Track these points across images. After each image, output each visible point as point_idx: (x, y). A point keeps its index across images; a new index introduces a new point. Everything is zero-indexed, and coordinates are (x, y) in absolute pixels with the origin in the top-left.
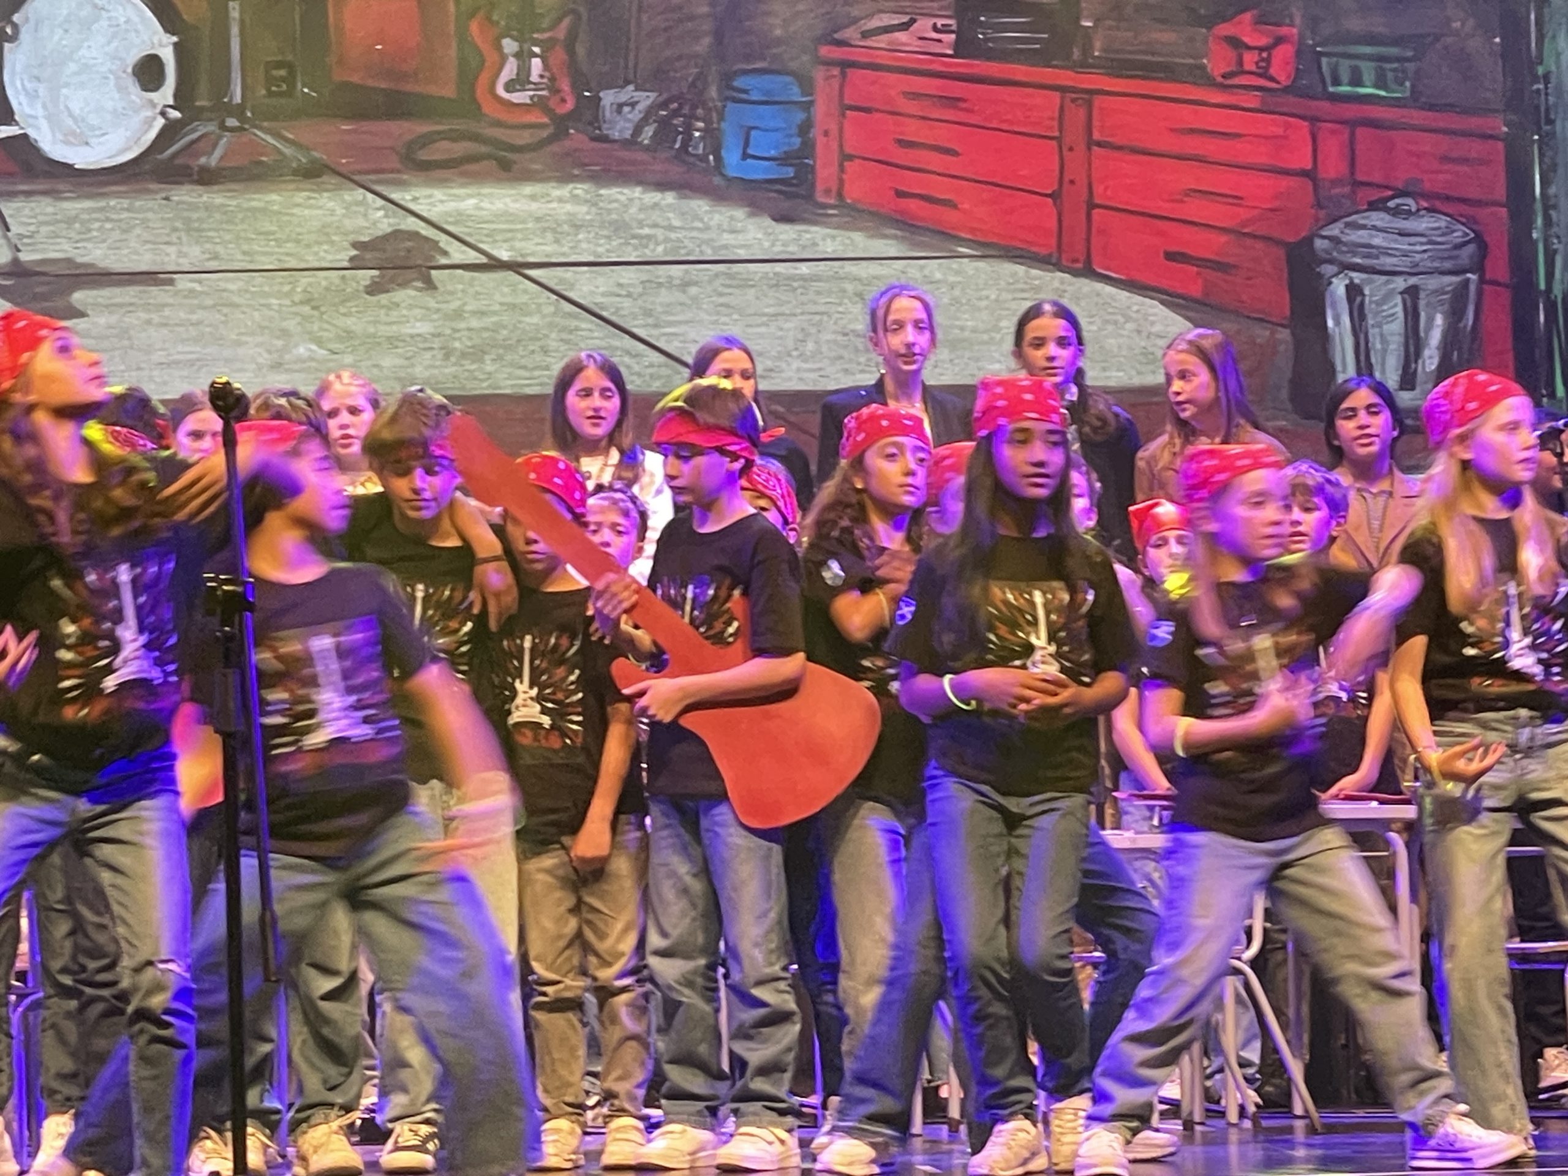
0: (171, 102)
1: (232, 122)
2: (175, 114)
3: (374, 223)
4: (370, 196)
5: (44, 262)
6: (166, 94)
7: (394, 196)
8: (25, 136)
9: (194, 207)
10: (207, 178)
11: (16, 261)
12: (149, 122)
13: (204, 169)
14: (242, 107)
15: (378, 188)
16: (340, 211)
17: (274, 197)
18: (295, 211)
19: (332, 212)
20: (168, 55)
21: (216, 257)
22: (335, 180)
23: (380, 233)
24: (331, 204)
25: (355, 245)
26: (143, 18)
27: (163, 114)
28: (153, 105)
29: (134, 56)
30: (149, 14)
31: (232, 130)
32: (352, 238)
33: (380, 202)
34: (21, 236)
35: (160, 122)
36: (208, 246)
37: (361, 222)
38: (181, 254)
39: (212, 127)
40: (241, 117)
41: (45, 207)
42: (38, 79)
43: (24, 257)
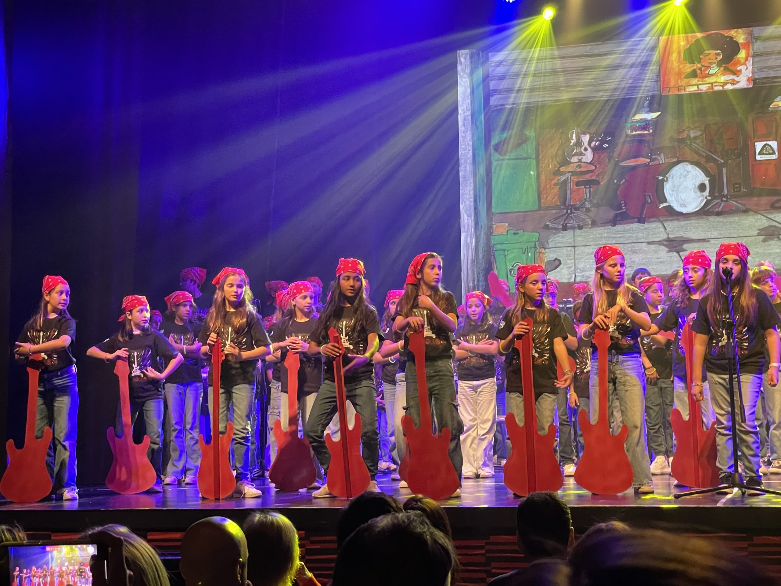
0: (708, 195)
1: (724, 199)
2: (709, 198)
3: (764, 223)
4: (762, 217)
5: (676, 237)
6: (707, 193)
7: (769, 216)
8: (670, 206)
9: (715, 222)
10: (719, 214)
11: (668, 238)
12: (702, 200)
13: (717, 212)
14: (727, 195)
15: (764, 214)
16: (754, 221)
17: (736, 218)
18: (742, 222)
19: (752, 221)
20: (707, 183)
21: (721, 234)
22: (753, 213)
23: (765, 226)
24: (751, 219)
25: (759, 230)
26: (700, 174)
27: (706, 198)
28: (703, 196)
29: (698, 184)
30: (702, 172)
31: (725, 201)
32: (758, 228)
33: (765, 218)
34: (669, 231)
35: (705, 200)
36: (718, 232)
37: (760, 223)
38: (711, 234)
39: (719, 201)
40: (727, 198)
41: (676, 223)
42: (673, 191)
43: (671, 236)
